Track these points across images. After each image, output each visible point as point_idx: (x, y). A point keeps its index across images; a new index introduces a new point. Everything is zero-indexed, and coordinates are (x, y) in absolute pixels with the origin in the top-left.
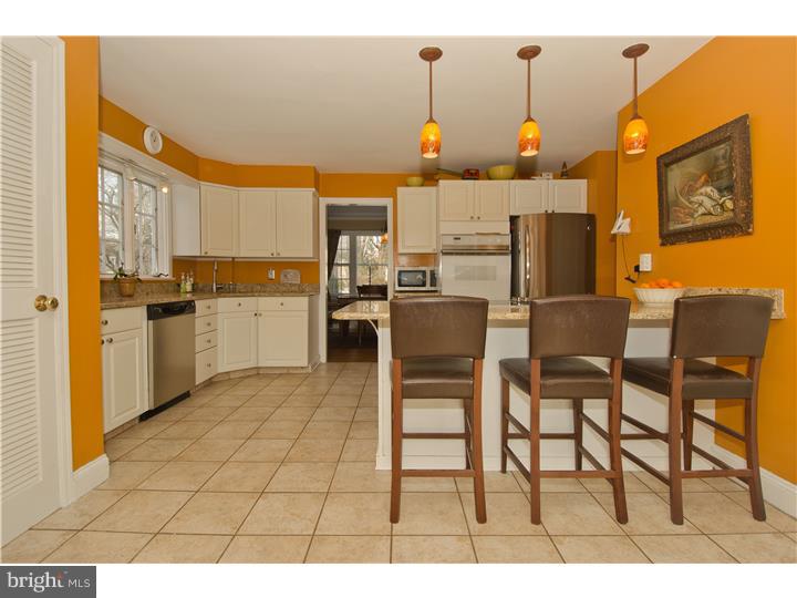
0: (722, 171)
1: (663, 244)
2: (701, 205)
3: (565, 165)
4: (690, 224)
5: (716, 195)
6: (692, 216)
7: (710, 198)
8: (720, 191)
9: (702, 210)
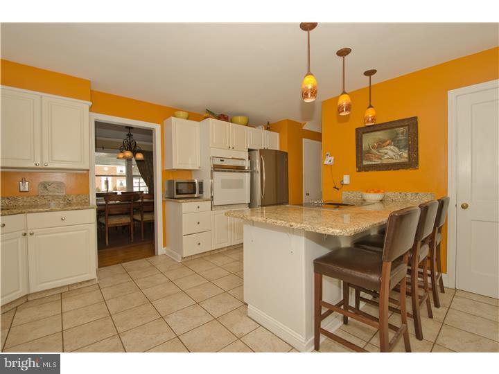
0: (401, 140)
1: (359, 171)
2: (386, 154)
3: (268, 123)
4: (379, 163)
5: (397, 150)
6: (380, 159)
7: (393, 151)
8: (399, 148)
9: (386, 156)
